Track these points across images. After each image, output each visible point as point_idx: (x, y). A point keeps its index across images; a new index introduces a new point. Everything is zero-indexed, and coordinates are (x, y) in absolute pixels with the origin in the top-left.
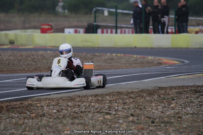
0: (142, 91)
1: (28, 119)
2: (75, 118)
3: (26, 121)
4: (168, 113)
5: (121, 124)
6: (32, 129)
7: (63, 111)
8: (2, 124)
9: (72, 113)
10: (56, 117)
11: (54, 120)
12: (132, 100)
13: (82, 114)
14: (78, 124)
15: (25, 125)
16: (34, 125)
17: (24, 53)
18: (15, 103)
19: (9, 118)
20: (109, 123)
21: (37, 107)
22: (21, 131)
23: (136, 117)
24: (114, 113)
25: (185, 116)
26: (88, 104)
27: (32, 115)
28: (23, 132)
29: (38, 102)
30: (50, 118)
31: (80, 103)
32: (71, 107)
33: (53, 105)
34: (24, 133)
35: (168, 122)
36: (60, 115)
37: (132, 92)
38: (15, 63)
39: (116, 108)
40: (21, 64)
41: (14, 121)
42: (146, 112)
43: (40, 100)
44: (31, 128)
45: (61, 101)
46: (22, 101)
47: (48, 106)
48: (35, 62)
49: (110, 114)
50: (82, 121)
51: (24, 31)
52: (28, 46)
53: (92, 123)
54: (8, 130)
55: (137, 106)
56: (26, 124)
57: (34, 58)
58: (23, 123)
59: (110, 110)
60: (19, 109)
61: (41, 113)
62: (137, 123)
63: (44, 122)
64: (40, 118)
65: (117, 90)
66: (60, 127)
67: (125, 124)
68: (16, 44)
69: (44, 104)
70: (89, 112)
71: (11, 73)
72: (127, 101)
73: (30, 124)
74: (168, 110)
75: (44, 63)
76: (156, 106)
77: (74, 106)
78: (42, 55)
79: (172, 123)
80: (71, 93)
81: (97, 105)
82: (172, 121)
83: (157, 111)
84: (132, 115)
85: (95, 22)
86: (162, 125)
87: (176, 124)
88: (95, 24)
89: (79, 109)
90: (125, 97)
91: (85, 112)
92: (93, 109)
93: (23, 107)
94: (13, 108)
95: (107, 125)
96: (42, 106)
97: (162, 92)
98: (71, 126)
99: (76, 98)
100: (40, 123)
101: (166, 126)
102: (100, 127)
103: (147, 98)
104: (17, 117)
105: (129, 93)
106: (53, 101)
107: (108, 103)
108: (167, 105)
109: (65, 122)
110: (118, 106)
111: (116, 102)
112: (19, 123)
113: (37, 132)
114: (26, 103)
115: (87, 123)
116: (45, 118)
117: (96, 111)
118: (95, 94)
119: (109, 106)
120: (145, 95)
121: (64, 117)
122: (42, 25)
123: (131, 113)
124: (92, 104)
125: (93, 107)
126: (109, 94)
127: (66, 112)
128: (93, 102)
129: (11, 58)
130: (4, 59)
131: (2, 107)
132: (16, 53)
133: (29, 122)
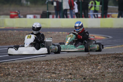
0: (79, 57)
2: (31, 76)
4: (95, 73)
7: (23, 71)
9: (29, 73)
10: (17, 76)
11: (16, 78)
12: (71, 64)
13: (36, 74)
14: (33, 80)
16: (2, 81)
21: (5, 69)
23: (74, 75)
24: (58, 72)
25: (107, 74)
26: (40, 67)
27: (1, 75)
29: (6, 66)
30: (13, 77)
31: (35, 66)
32: (28, 68)
33: (16, 68)
35: (95, 79)
36: (21, 74)
37: (72, 58)
39: (60, 69)
42: (80, 72)
43: (7, 64)
45: (22, 65)
47: (12, 68)
48: (5, 38)
49: (55, 73)
50: (35, 78)
52: (1, 27)
55: (74, 68)
57: (5, 35)
59: (55, 71)
61: (8, 73)
64: (6, 77)
65: (61, 57)
69: (10, 67)
70: (41, 72)
72: (68, 64)
74: (95, 70)
75: (12, 39)
76: (87, 68)
77: (30, 68)
78: (11, 33)
79: (98, 79)
80: (29, 59)
81: (47, 67)
82: (98, 78)
83: (88, 71)
84: (70, 74)
85: (48, 10)
86: (91, 81)
87: (100, 80)
88: (47, 11)
89: (34, 70)
90: (67, 62)
91: (38, 72)
92: (43, 70)
96: (8, 68)
97: (92, 58)
99: (33, 63)
100: (6, 80)
101: (93, 81)
103: (82, 62)
105: (70, 59)
106: (16, 65)
107: (54, 66)
108: (95, 67)
109: (24, 79)
110: (61, 68)
111: (60, 65)
115: (39, 79)
116: (10, 77)
117: (46, 71)
118: (46, 60)
119: (55, 68)
120: (80, 60)
121: (23, 76)
122: (11, 12)
123: (70, 72)
124: (43, 67)
125: (44, 68)
126: (55, 60)
127: (25, 72)
128: (44, 65)
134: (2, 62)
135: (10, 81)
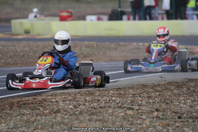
0: (170, 83)
1: (41, 116)
2: (93, 114)
3: (39, 118)
5: (145, 119)
6: (45, 126)
7: (81, 106)
8: (12, 122)
9: (90, 109)
10: (72, 113)
11: (70, 117)
12: (158, 94)
13: (101, 110)
14: (96, 120)
15: (37, 122)
16: (47, 122)
17: (40, 44)
18: (27, 98)
19: (20, 114)
20: (131, 119)
21: (51, 102)
22: (33, 129)
23: (162, 112)
24: (137, 108)
26: (108, 99)
27: (45, 112)
28: (34, 130)
29: (53, 97)
30: (66, 115)
31: (99, 98)
32: (89, 102)
33: (70, 101)
35: (196, 118)
36: (77, 111)
37: (159, 85)
38: (30, 54)
39: (140, 102)
41: (25, 118)
42: (172, 107)
43: (56, 95)
44: (43, 125)
45: (78, 96)
46: (35, 96)
47: (64, 101)
49: (132, 109)
50: (100, 117)
52: (45, 35)
53: (112, 119)
54: (19, 128)
55: (163, 100)
56: (39, 121)
58: (35, 120)
59: (132, 105)
60: (32, 106)
61: (56, 109)
62: (162, 119)
63: (58, 119)
64: (54, 115)
65: (141, 83)
66: (76, 124)
67: (148, 120)
68: (31, 33)
69: (59, 99)
70: (110, 107)
71: (25, 66)
72: (153, 94)
76: (184, 100)
77: (92, 101)
81: (118, 100)
83: (185, 106)
84: (157, 110)
85: (120, 7)
86: (190, 120)
88: (119, 10)
89: (99, 105)
90: (150, 90)
91: (105, 107)
92: (113, 103)
93: (36, 103)
94: (25, 104)
95: (129, 121)
96: (57, 102)
97: (192, 84)
98: (88, 123)
99: (96, 92)
100: (54, 120)
101: (194, 122)
102: (120, 123)
103: (175, 91)
104: (29, 114)
105: (156, 86)
106: (70, 95)
108: (196, 99)
109: (82, 118)
110: (141, 101)
111: (140, 96)
112: (31, 120)
113: (50, 129)
115: (106, 119)
116: (60, 115)
117: (117, 106)
119: (132, 100)
120: (172, 88)
121: (81, 113)
122: (62, 12)
123: (156, 107)
124: (113, 98)
125: (114, 101)
126: (132, 88)
127: (83, 107)
128: (115, 97)
129: (26, 49)
130: (19, 50)
131: (13, 103)
132: (31, 43)
133: (42, 119)
135: (60, 121)
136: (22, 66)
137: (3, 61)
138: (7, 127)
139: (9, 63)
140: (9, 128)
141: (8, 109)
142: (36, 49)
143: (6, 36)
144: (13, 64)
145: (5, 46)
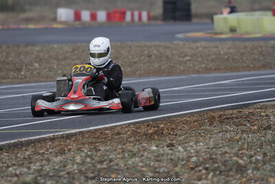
1: (247, 133)
3: (245, 135)
6: (252, 146)
8: (212, 140)
15: (242, 140)
16: (255, 140)
17: (249, 44)
18: (230, 112)
19: (223, 131)
21: (260, 116)
22: (237, 149)
27: (253, 128)
28: (239, 150)
29: (263, 110)
34: (240, 152)
38: (236, 57)
40: (244, 59)
41: (228, 135)
43: (266, 107)
44: (250, 144)
46: (241, 108)
48: (264, 56)
51: (249, 13)
52: (255, 33)
54: (220, 148)
56: (244, 140)
57: (262, 51)
58: (240, 139)
60: (236, 120)
61: (266, 124)
63: (269, 137)
64: (264, 132)
68: (238, 31)
69: (270, 112)
71: (230, 72)
73: (250, 140)
78: (274, 46)
93: (241, 117)
94: (228, 119)
96: (267, 116)
100: (263, 138)
104: (233, 131)
112: (235, 138)
113: (259, 150)
114: (246, 111)
116: (270, 132)
129: (231, 51)
130: (222, 52)
131: (214, 118)
132: (237, 43)
133: (248, 137)
134: (255, 103)
135: (271, 140)
136: (225, 72)
137: (203, 65)
138: (206, 147)
139: (211, 68)
140: (208, 148)
141: (208, 124)
142: (243, 51)
143: (207, 35)
144: (216, 69)
145: (205, 48)
